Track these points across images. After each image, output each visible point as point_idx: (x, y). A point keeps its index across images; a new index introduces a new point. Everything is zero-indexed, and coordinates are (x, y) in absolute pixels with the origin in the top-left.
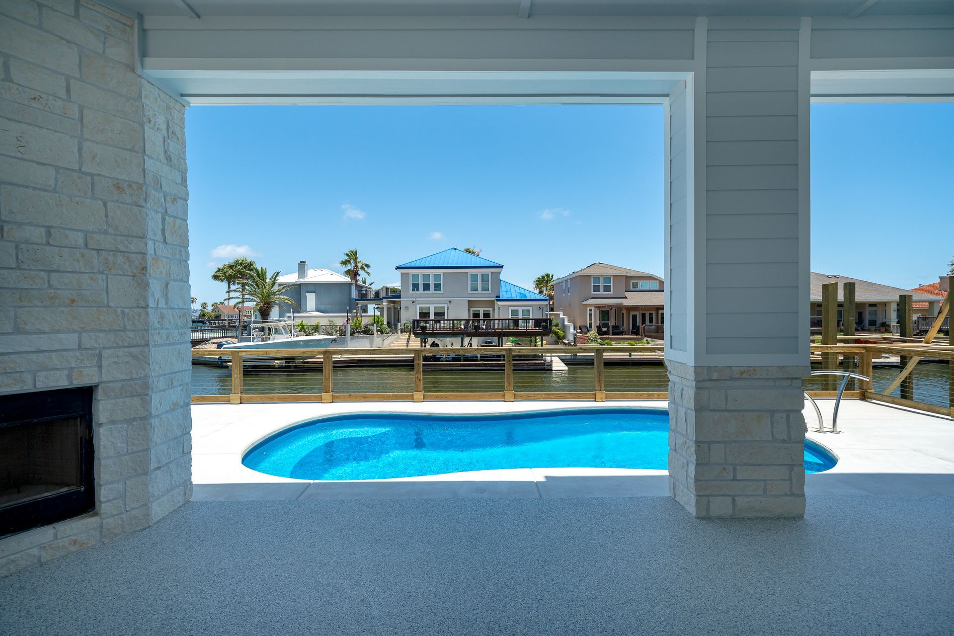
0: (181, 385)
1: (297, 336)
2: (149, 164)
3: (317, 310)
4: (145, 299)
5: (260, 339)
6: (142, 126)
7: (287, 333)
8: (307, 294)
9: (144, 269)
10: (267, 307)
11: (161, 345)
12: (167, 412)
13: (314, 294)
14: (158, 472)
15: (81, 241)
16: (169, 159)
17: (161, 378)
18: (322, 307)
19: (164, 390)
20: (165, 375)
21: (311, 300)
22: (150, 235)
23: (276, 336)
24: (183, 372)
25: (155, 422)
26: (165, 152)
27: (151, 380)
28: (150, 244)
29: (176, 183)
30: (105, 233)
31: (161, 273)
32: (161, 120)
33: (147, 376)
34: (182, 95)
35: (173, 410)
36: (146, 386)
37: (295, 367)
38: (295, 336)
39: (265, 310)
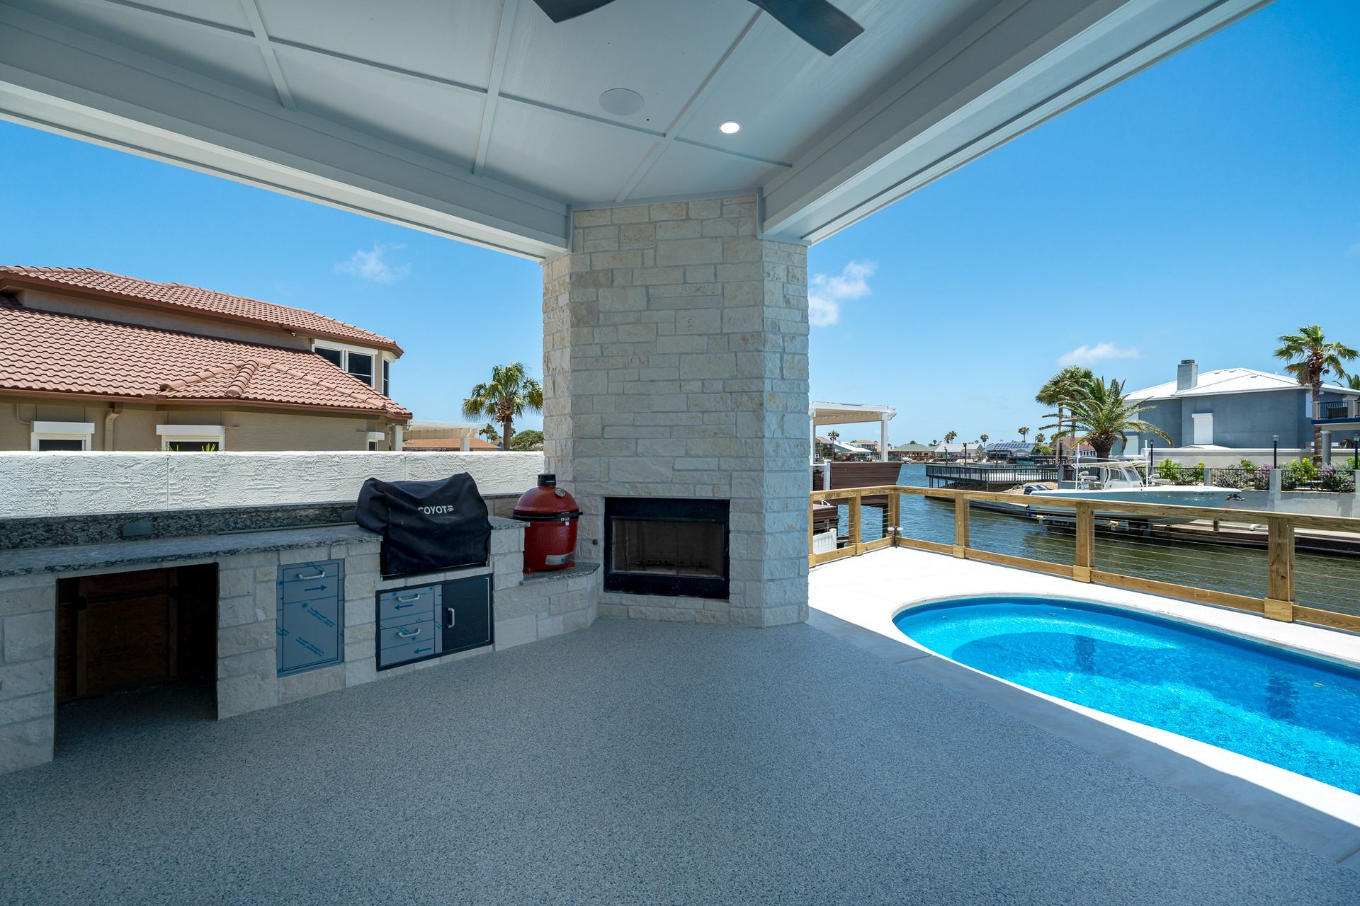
0: (797, 510)
1: (1157, 484)
2: (768, 313)
3: (1216, 442)
4: (762, 430)
5: (1087, 486)
6: (762, 282)
7: (1134, 478)
8: (1194, 416)
9: (762, 404)
10: (1106, 439)
11: (776, 471)
12: (781, 532)
13: (1210, 415)
14: (772, 583)
15: (720, 387)
16: (787, 302)
17: (776, 501)
18: (1229, 437)
19: (778, 512)
20: (780, 498)
21: (1203, 425)
22: (768, 374)
23: (1115, 482)
24: (800, 499)
25: (768, 538)
26: (785, 296)
27: (765, 501)
28: (767, 382)
29: (796, 322)
30: (736, 378)
31: (778, 406)
32: (781, 271)
33: (762, 497)
34: (802, 238)
35: (788, 532)
36: (761, 505)
37: (1152, 534)
38: (1153, 484)
39: (1103, 442)
